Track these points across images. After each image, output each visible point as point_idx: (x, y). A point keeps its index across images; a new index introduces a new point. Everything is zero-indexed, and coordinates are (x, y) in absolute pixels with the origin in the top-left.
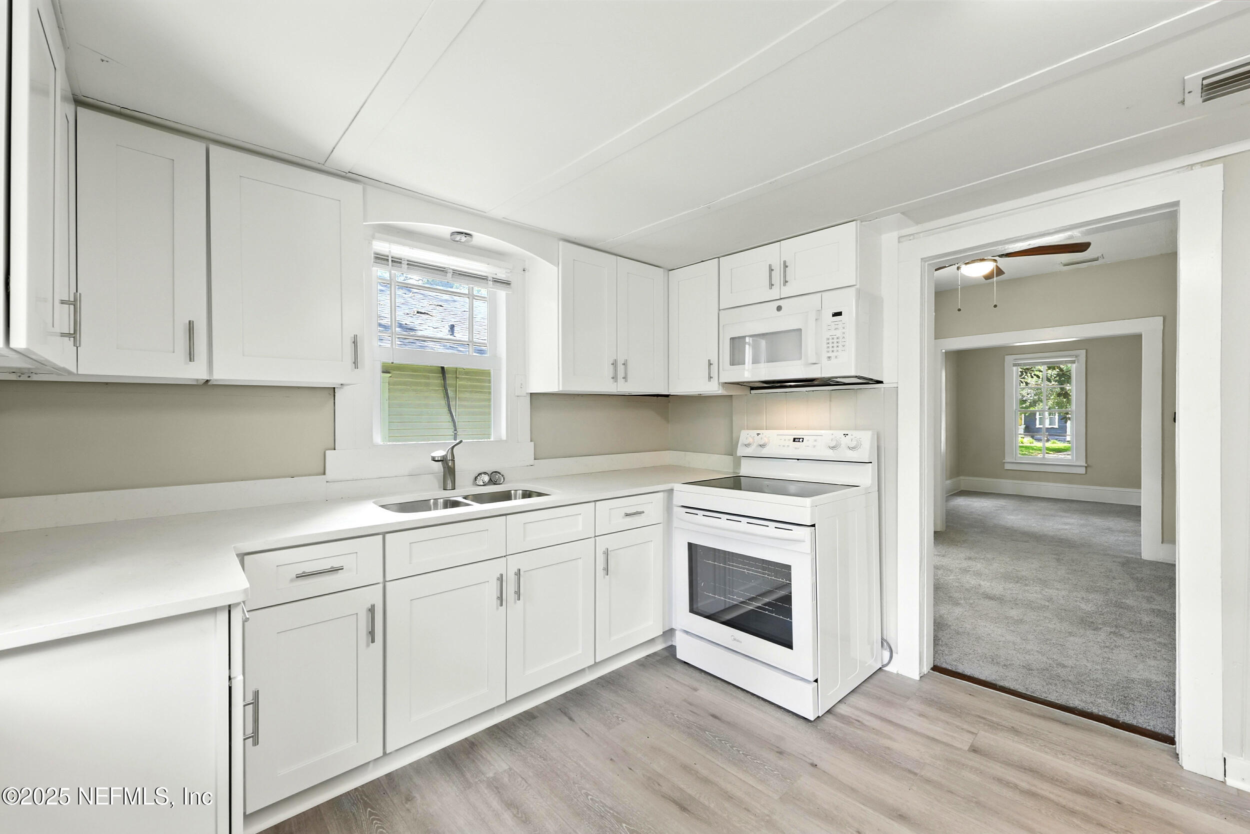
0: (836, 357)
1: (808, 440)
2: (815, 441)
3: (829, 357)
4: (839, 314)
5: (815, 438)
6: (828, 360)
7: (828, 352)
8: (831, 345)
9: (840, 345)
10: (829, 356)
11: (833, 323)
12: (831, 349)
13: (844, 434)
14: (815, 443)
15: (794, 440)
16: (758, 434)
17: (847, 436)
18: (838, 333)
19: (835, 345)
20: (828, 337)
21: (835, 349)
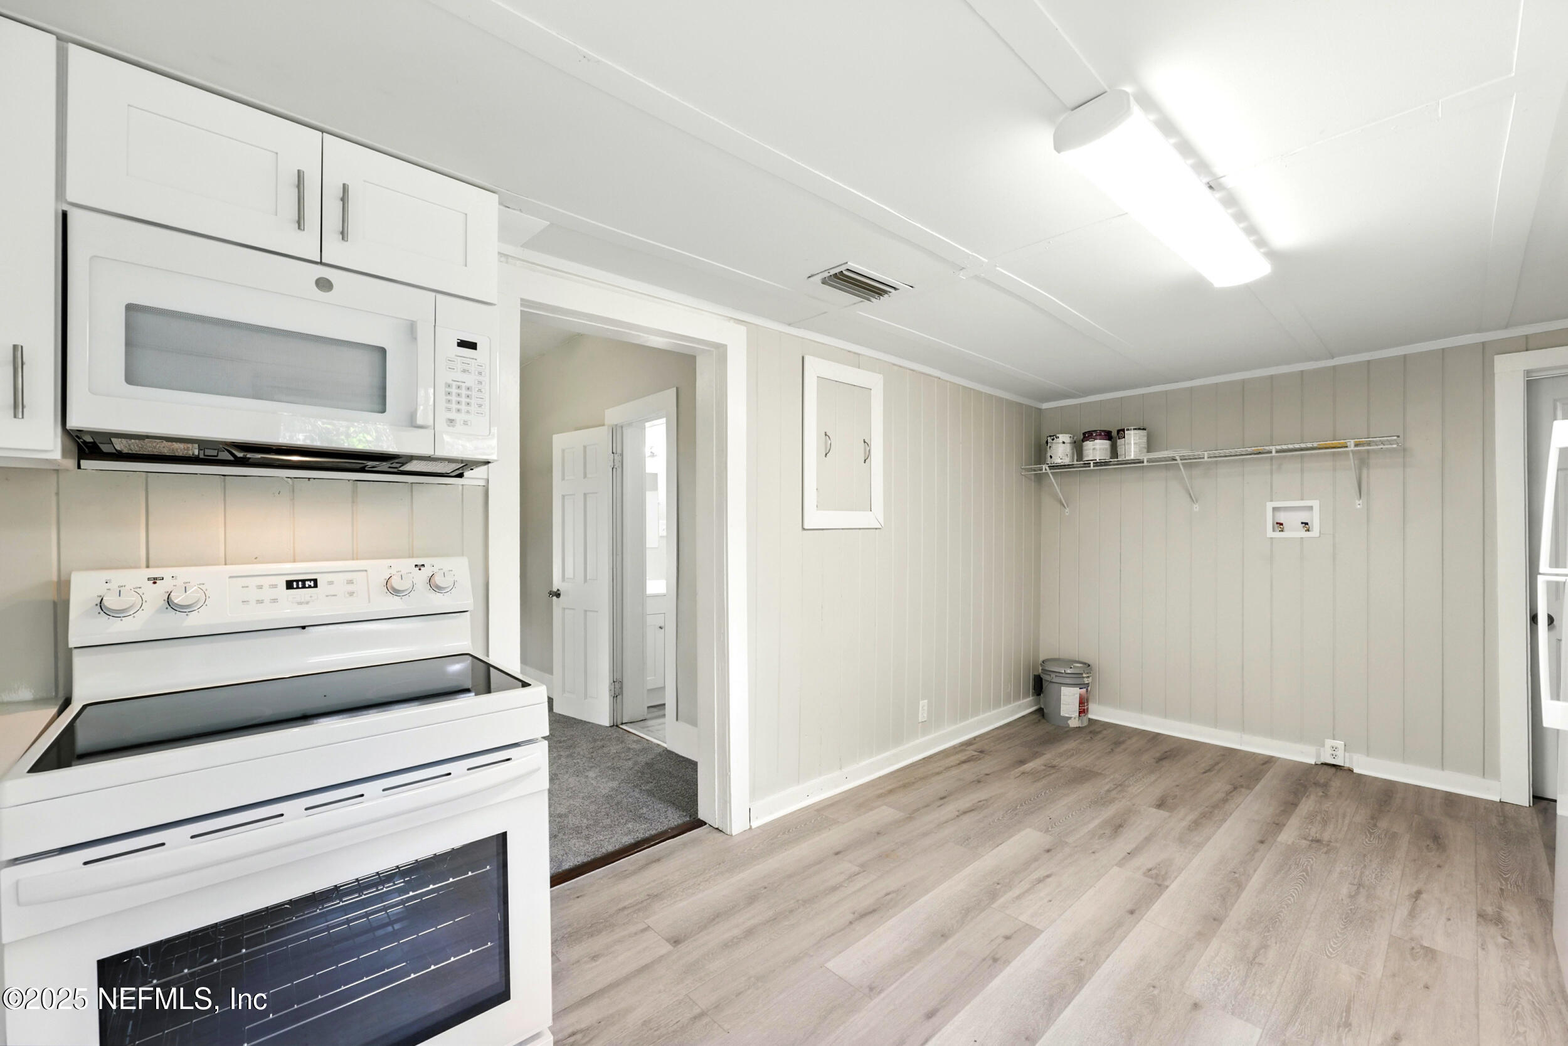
0: (465, 423)
1: (331, 583)
2: (350, 582)
3: (451, 421)
4: (472, 346)
5: (349, 576)
6: (449, 426)
7: (449, 410)
8: (454, 398)
9: (473, 401)
10: (452, 418)
11: (459, 358)
12: (454, 406)
13: (416, 566)
14: (350, 588)
15: (289, 585)
16: (155, 581)
17: (422, 568)
18: (470, 380)
19: (464, 400)
20: (450, 382)
21: (463, 407)
